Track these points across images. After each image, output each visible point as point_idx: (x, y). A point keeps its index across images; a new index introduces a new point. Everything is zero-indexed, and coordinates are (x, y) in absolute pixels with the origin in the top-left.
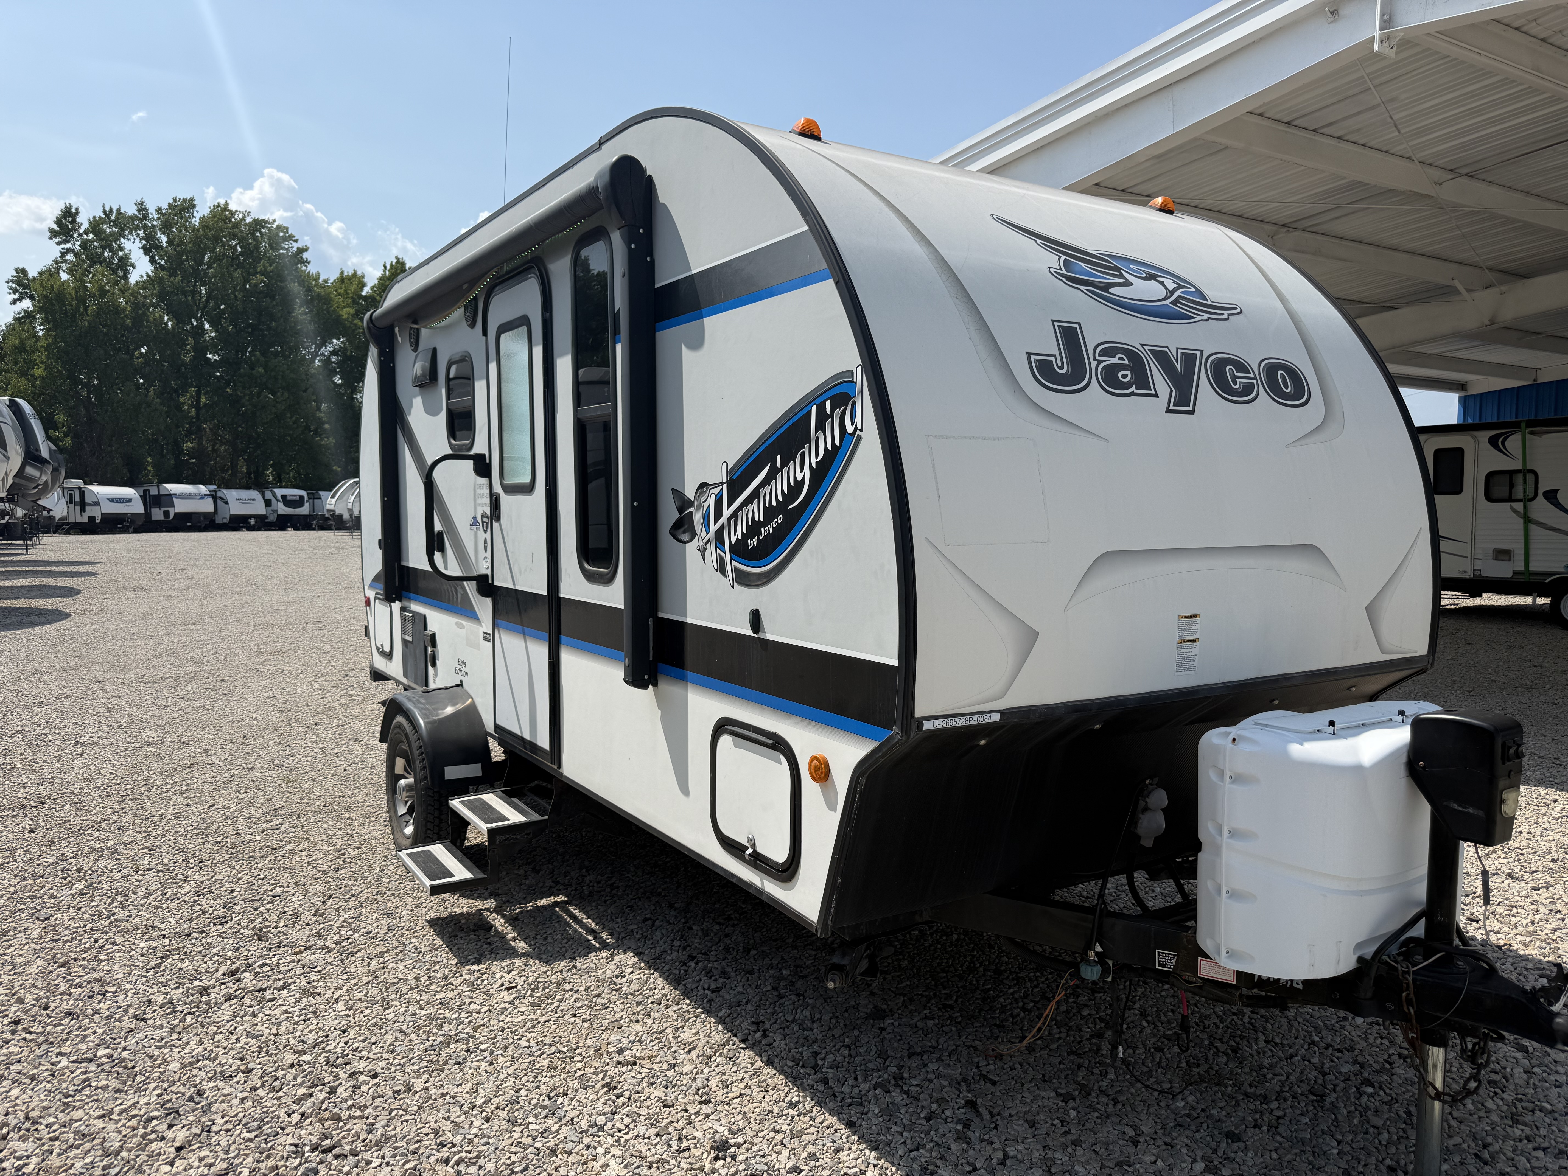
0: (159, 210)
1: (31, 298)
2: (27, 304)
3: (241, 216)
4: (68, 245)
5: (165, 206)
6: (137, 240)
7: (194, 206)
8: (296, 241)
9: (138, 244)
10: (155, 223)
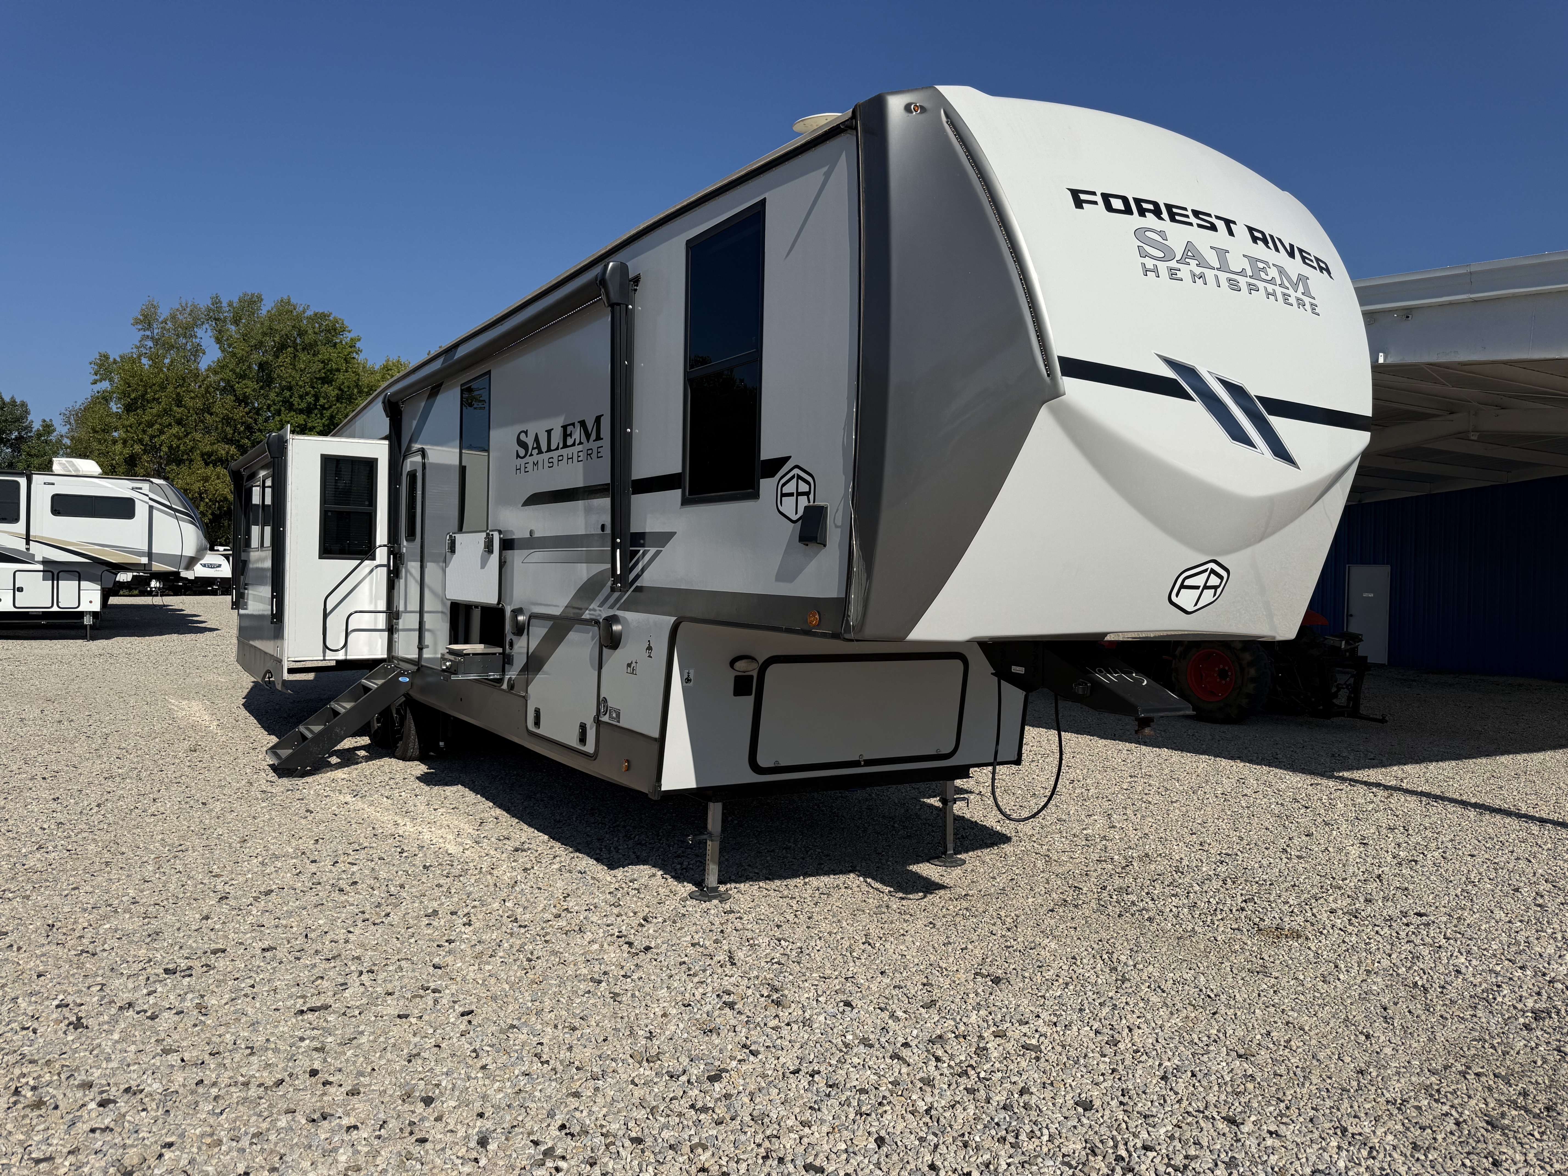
0: (230, 304)
1: (111, 380)
2: (105, 385)
3: (301, 309)
4: (148, 333)
5: (236, 301)
6: (209, 331)
7: (262, 300)
8: (349, 332)
9: (210, 333)
10: (225, 314)
